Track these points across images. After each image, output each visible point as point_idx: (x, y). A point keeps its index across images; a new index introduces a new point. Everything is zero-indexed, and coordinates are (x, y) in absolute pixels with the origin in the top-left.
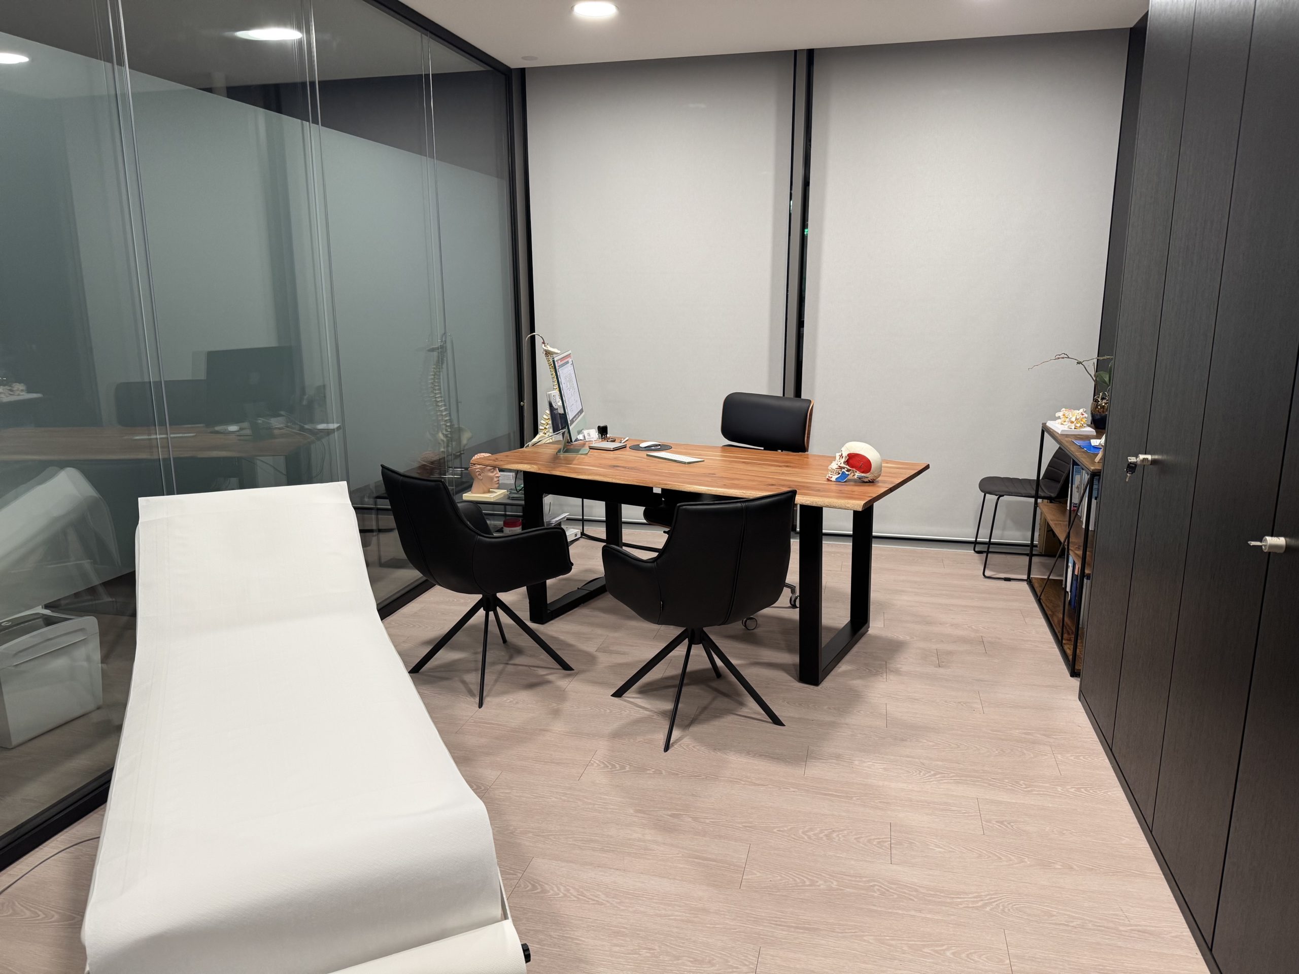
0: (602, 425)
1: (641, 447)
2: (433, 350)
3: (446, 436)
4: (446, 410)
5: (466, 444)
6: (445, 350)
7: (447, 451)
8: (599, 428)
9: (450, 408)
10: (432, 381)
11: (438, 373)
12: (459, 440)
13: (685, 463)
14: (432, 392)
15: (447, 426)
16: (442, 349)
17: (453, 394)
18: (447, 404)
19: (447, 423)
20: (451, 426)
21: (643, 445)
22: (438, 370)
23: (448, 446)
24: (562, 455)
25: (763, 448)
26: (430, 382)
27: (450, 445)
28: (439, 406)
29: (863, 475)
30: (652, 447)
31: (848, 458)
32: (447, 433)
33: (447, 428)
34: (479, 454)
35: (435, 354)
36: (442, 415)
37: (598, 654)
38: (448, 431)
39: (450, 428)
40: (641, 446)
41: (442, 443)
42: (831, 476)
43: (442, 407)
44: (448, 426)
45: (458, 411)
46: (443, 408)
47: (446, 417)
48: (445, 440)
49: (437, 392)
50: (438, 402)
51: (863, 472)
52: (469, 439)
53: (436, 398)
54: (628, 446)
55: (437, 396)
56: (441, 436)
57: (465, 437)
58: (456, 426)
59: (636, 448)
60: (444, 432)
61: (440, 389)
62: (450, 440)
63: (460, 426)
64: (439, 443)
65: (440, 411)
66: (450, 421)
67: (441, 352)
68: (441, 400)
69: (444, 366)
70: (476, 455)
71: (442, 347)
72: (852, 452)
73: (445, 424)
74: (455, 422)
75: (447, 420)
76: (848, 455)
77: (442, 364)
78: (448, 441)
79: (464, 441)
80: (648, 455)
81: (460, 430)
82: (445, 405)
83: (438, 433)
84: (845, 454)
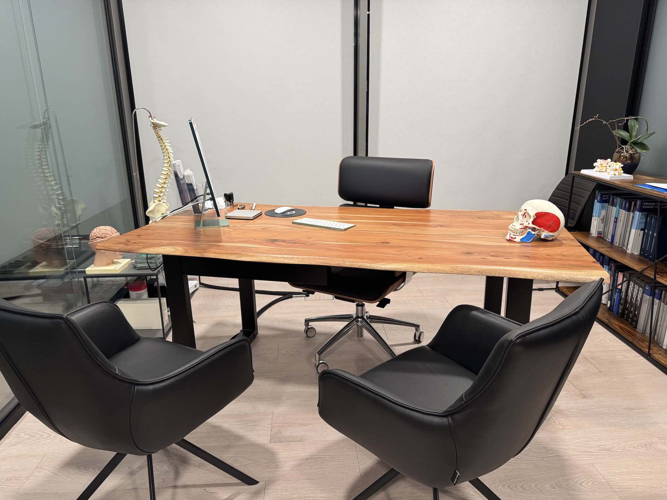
0: (228, 193)
1: (277, 213)
2: (35, 127)
3: (60, 209)
4: (56, 184)
5: (81, 215)
6: (49, 127)
7: (63, 223)
8: (226, 195)
9: (61, 182)
10: (39, 157)
11: (44, 150)
12: (74, 212)
13: (341, 230)
14: (40, 167)
15: (59, 199)
16: (46, 127)
17: (62, 168)
18: (57, 178)
19: (59, 196)
20: (64, 200)
21: (279, 211)
22: (43, 146)
23: (63, 218)
24: (202, 230)
25: (378, 206)
26: (37, 158)
27: (65, 217)
28: (48, 181)
29: (551, 234)
30: (287, 212)
31: (535, 217)
32: (60, 206)
33: (60, 201)
34: (98, 227)
35: (39, 131)
36: (53, 189)
37: (275, 447)
38: (61, 204)
39: (63, 201)
40: (276, 211)
41: (56, 215)
42: (514, 237)
43: (51, 182)
44: (61, 199)
45: (69, 185)
46: (53, 183)
47: (58, 191)
48: (59, 213)
49: (45, 167)
50: (47, 177)
51: (551, 232)
52: (83, 210)
53: (44, 173)
54: (263, 213)
55: (45, 172)
56: (54, 209)
57: (79, 209)
58: (69, 198)
59: (272, 214)
60: (57, 205)
61: (48, 165)
62: (64, 213)
63: (74, 198)
64: (54, 216)
65: (50, 185)
66: (63, 194)
67: (45, 128)
68: (50, 175)
69: (50, 142)
70: (95, 229)
71: (45, 123)
72: (540, 211)
73: (57, 198)
74: (67, 195)
75: (58, 194)
76: (536, 214)
77: (47, 142)
78: (62, 214)
79: (79, 212)
80: (293, 223)
81: (73, 202)
82: (55, 180)
83: (50, 206)
84: (532, 213)
